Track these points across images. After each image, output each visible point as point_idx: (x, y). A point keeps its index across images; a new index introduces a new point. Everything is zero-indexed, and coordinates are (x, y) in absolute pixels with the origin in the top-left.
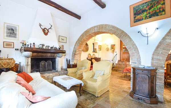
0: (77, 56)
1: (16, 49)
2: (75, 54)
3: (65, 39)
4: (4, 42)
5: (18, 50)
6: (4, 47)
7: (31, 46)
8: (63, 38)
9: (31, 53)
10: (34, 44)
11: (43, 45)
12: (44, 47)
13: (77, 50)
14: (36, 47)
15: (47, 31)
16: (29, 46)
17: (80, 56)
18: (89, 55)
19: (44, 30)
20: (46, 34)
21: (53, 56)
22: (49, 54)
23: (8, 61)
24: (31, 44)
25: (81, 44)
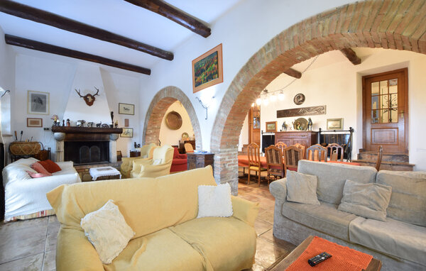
0: (150, 138)
1: (45, 129)
2: (146, 135)
3: (131, 108)
4: (28, 119)
5: (48, 129)
6: (28, 126)
7: (64, 124)
8: (126, 107)
9: (64, 134)
10: (68, 120)
11: (83, 122)
12: (85, 125)
13: (149, 128)
14: (72, 125)
15: (90, 99)
16: (61, 125)
17: (158, 137)
18: (184, 136)
19: (86, 98)
20: (90, 104)
21: (104, 139)
22: (95, 136)
23: (29, 145)
24: (64, 121)
25: (154, 117)
